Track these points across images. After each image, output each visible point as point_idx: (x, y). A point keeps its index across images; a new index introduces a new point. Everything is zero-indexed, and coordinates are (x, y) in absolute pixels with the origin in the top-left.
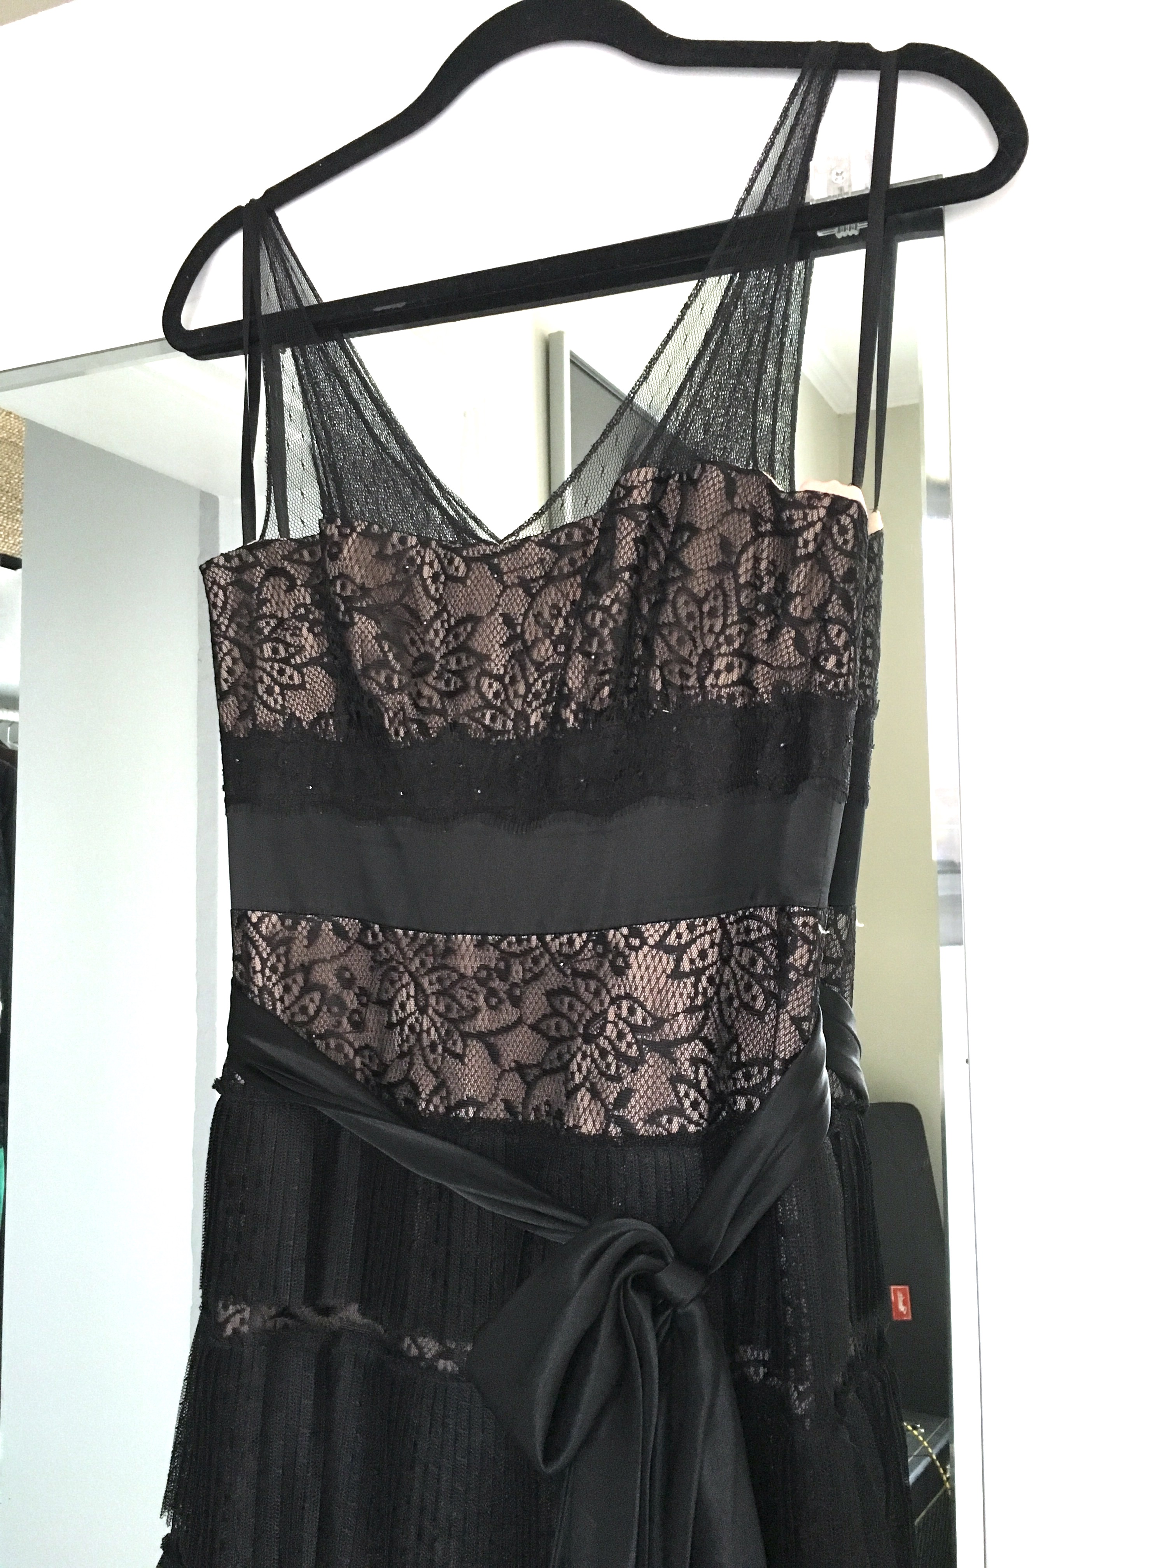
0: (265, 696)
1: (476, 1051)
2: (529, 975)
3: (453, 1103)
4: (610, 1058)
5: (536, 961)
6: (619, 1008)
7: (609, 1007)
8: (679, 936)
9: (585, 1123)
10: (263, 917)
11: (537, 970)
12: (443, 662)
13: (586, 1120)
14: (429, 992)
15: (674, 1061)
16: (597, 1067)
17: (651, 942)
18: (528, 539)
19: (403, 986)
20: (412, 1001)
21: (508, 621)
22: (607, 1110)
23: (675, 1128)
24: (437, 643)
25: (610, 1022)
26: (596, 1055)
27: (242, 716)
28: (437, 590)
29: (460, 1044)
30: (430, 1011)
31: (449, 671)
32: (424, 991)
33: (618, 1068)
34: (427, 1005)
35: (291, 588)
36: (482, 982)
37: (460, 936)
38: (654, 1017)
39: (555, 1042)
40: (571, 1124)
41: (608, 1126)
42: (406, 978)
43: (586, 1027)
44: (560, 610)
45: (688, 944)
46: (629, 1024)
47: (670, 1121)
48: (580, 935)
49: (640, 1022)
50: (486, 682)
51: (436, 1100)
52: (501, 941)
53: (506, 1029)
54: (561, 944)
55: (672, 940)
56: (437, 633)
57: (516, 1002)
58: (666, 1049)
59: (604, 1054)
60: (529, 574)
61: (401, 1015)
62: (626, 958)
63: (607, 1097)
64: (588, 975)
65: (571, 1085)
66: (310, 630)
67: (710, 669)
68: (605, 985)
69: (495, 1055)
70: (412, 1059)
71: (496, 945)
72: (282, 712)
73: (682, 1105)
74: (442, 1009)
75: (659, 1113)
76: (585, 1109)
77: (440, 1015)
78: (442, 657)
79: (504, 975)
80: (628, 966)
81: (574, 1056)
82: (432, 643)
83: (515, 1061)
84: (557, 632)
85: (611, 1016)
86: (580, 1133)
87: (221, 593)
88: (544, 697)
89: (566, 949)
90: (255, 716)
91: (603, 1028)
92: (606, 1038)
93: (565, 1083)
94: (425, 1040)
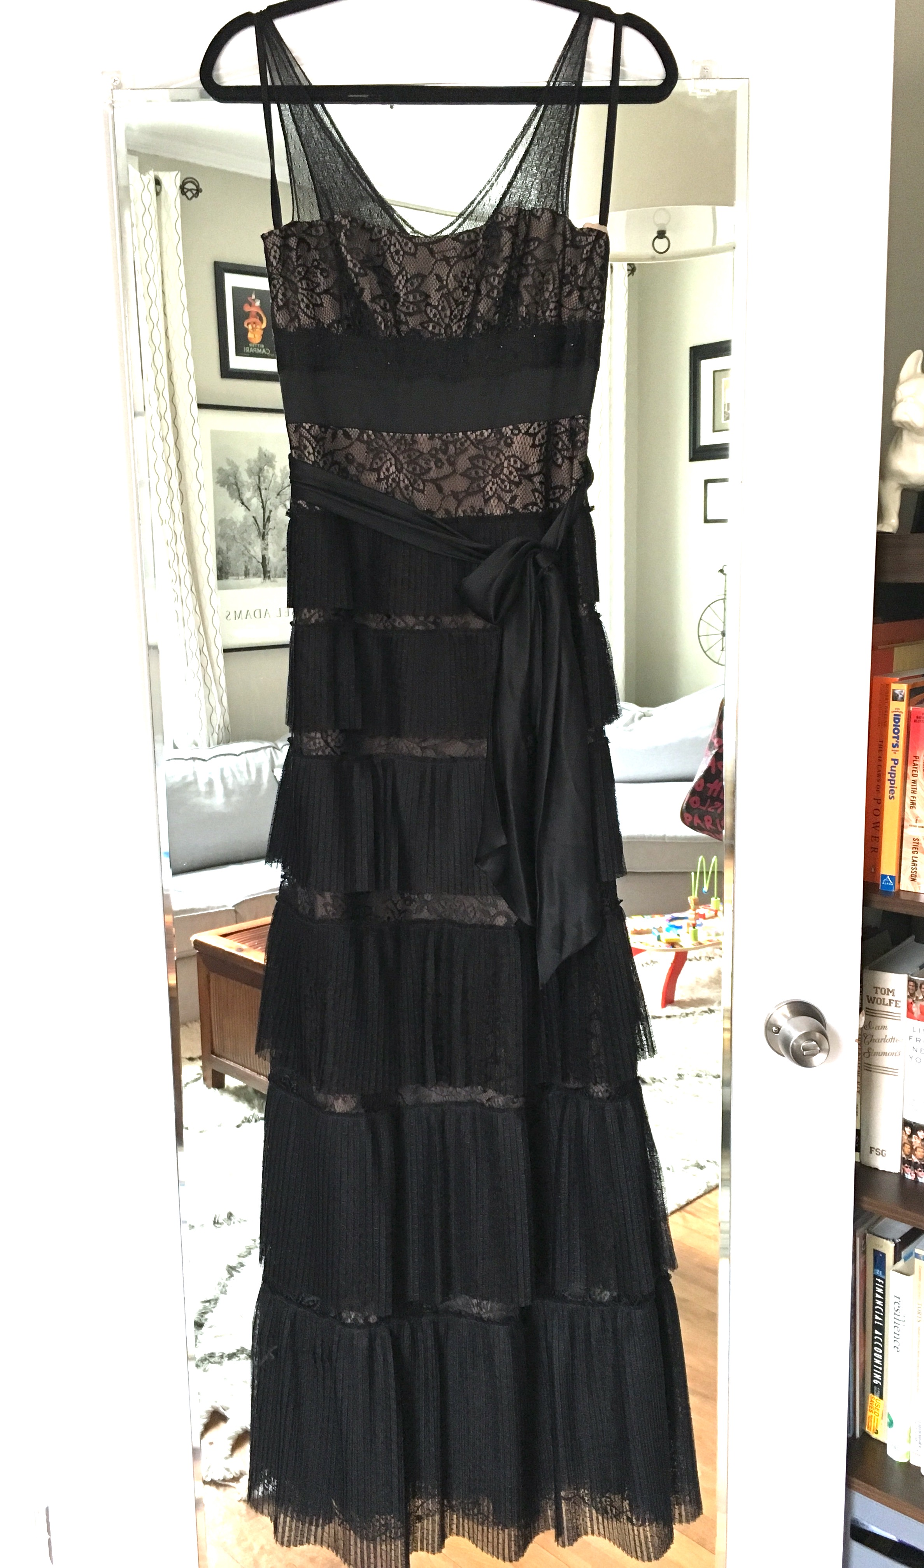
0: (305, 310)
1: (430, 488)
2: (458, 451)
4: (506, 483)
5: (462, 444)
6: (510, 461)
7: (504, 461)
8: (534, 429)
9: (496, 512)
11: (463, 448)
12: (405, 297)
13: (496, 510)
14: (403, 462)
15: (533, 483)
16: (500, 487)
17: (523, 431)
18: (447, 236)
19: (387, 460)
20: (393, 467)
21: (439, 278)
22: (506, 505)
23: (534, 510)
24: (401, 287)
25: (506, 467)
26: (499, 482)
27: (292, 320)
28: (399, 259)
29: (421, 485)
30: (404, 471)
31: (409, 302)
33: (510, 487)
34: (402, 468)
35: (309, 249)
36: (433, 456)
37: (420, 435)
38: (524, 464)
39: (474, 480)
40: (489, 513)
41: (507, 511)
42: (389, 456)
43: (493, 471)
44: (466, 274)
45: (538, 433)
46: (514, 468)
47: (532, 508)
48: (487, 430)
49: (519, 466)
50: (429, 309)
52: (442, 436)
53: (446, 477)
54: (476, 436)
55: (531, 431)
56: (400, 281)
57: (452, 464)
58: (530, 478)
59: (503, 481)
60: (448, 254)
62: (512, 439)
64: (492, 448)
65: (487, 497)
66: (321, 274)
67: (548, 308)
68: (502, 452)
69: (440, 489)
71: (440, 438)
72: (314, 319)
74: (411, 469)
75: (528, 505)
76: (496, 506)
77: (410, 472)
78: (404, 295)
79: (445, 452)
80: (513, 442)
81: (488, 483)
82: (398, 287)
83: (451, 491)
84: (464, 285)
85: (506, 465)
87: (278, 251)
88: (459, 317)
89: (479, 438)
90: (299, 320)
91: (502, 470)
92: (504, 474)
93: (484, 496)
94: (402, 485)
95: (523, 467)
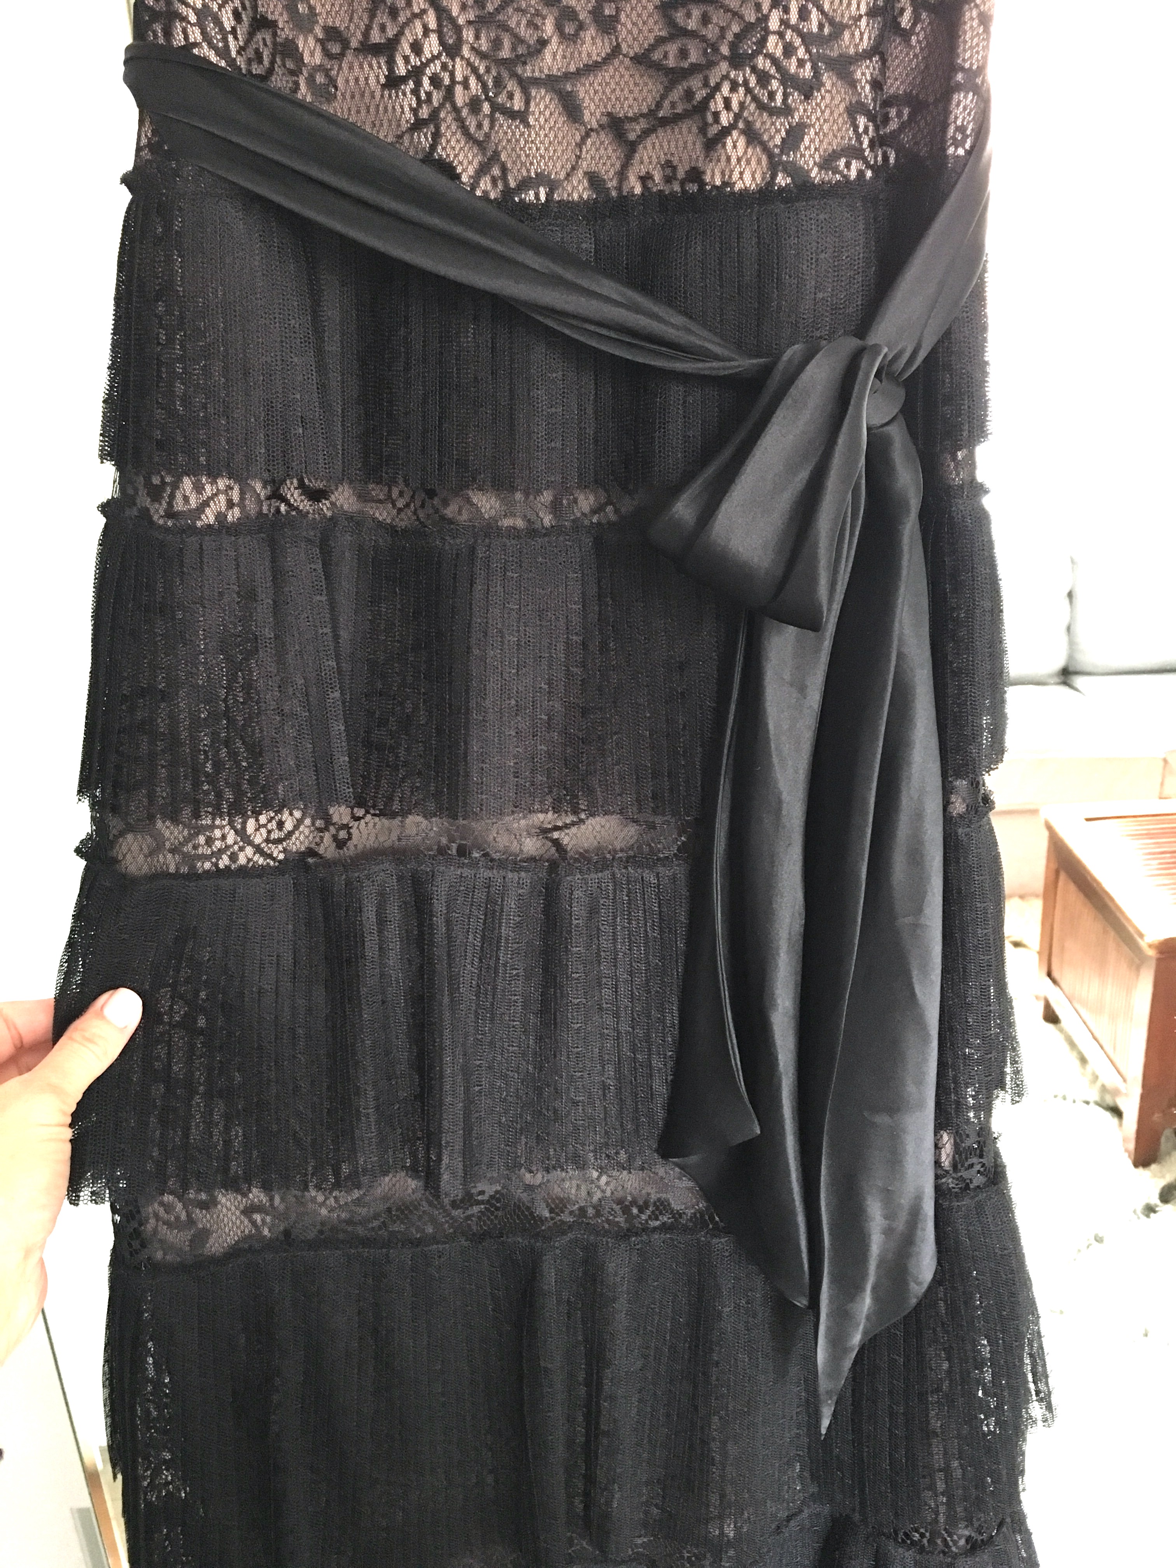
1: (544, 106)
3: (513, 184)
13: (741, 173)
14: (461, 21)
15: (853, 84)
20: (434, 38)
22: (770, 156)
23: (853, 174)
25: (774, 33)
26: (753, 82)
29: (518, 97)
30: (466, 52)
33: (786, 96)
34: (460, 41)
38: (831, 22)
41: (774, 176)
42: (421, 5)
43: (733, 46)
46: (800, 34)
47: (848, 165)
49: (815, 29)
51: (485, 184)
53: (592, 68)
57: (608, 25)
58: (845, 68)
69: (572, 109)
70: (437, 128)
73: (861, 143)
75: (835, 156)
76: (739, 160)
81: (718, 87)
85: (774, 23)
91: (763, 42)
92: (767, 56)
93: (703, 129)
95: (826, 31)
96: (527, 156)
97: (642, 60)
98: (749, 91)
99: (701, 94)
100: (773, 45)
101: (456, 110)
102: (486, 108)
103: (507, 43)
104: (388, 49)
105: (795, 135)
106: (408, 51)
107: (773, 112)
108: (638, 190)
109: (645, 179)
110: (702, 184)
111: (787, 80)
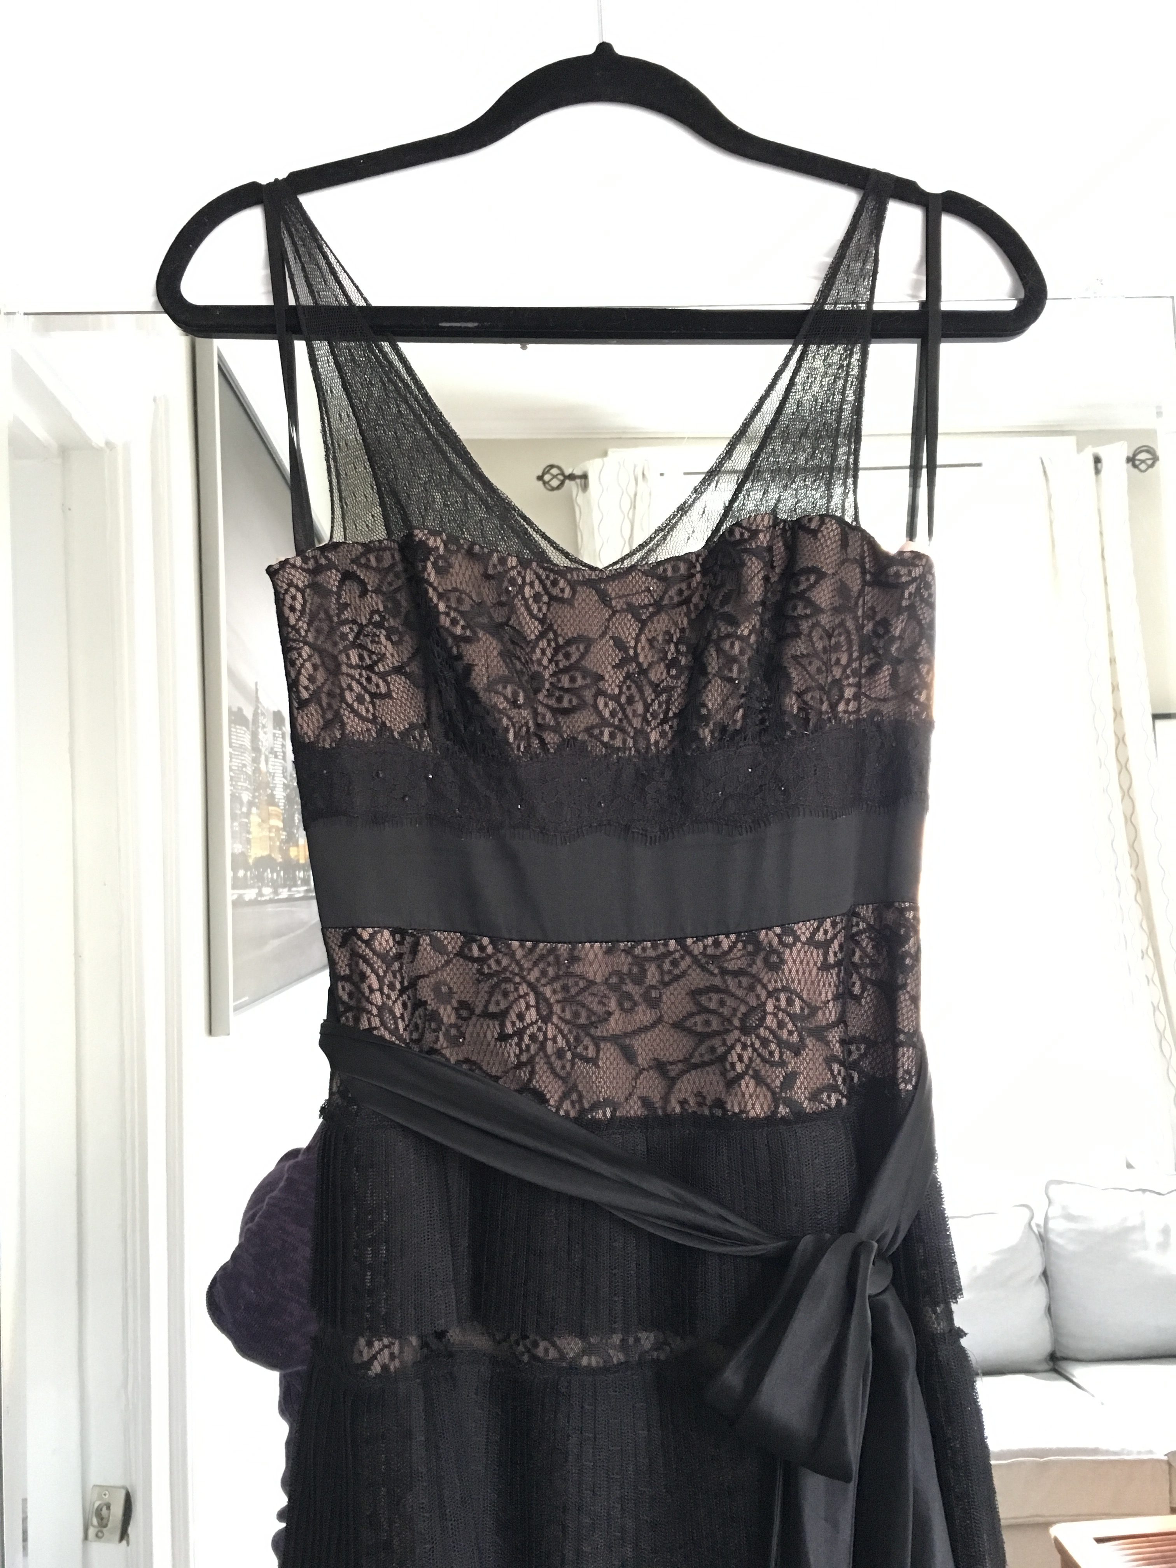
0: (356, 705)
1: (609, 1054)
2: (667, 978)
3: (586, 1106)
4: (773, 1046)
5: (675, 963)
6: (778, 1000)
7: (767, 999)
8: (826, 932)
9: (753, 1108)
10: (375, 933)
11: (676, 972)
12: (554, 680)
13: (753, 1105)
14: (552, 1001)
15: (827, 1043)
16: (759, 1055)
17: (803, 939)
18: (633, 568)
19: (520, 997)
20: (533, 1011)
21: (620, 644)
22: (773, 1093)
23: (833, 1103)
24: (545, 662)
25: (770, 1013)
26: (757, 1044)
27: (327, 725)
28: (540, 610)
29: (591, 1048)
30: (555, 1019)
31: (562, 689)
32: (546, 1000)
33: (781, 1054)
34: (551, 1013)
35: (364, 593)
36: (615, 988)
37: (587, 945)
38: (809, 1005)
39: (702, 1037)
40: (737, 1110)
41: (776, 1107)
42: (523, 989)
43: (743, 1020)
44: (671, 636)
45: (832, 941)
46: (788, 1014)
47: (829, 1097)
48: (727, 936)
49: (798, 1011)
50: (601, 702)
51: (567, 1105)
52: (633, 947)
53: (645, 1029)
54: (705, 947)
55: (820, 936)
56: (543, 652)
57: (654, 1004)
58: (819, 1033)
60: (637, 601)
61: (519, 1025)
62: (780, 955)
63: (773, 1081)
64: (739, 973)
65: (732, 1074)
66: (388, 638)
67: (841, 697)
68: (760, 981)
69: (629, 1056)
70: (533, 1068)
71: (628, 952)
72: (371, 721)
73: (837, 1082)
74: (568, 1015)
75: (820, 1091)
76: (751, 1096)
77: (567, 1022)
78: (551, 676)
79: (639, 980)
80: (783, 961)
81: (733, 1047)
82: (539, 662)
83: (655, 1059)
84: (669, 657)
85: (770, 1007)
86: (747, 1118)
87: (299, 596)
88: (662, 716)
89: (710, 951)
90: (343, 725)
91: (763, 1019)
92: (767, 1028)
93: (724, 1073)
94: (550, 1047)
95: (806, 1011)
96: (597, 1087)
97: (678, 1026)
98: (755, 1050)
99: (721, 1050)
100: (770, 1020)
101: (547, 1056)
102: (569, 1055)
103: (584, 1014)
104: (501, 1016)
105: (790, 1079)
106: (514, 1018)
107: (773, 1064)
108: (678, 1110)
109: (683, 1103)
110: (725, 1110)
111: (780, 1043)
